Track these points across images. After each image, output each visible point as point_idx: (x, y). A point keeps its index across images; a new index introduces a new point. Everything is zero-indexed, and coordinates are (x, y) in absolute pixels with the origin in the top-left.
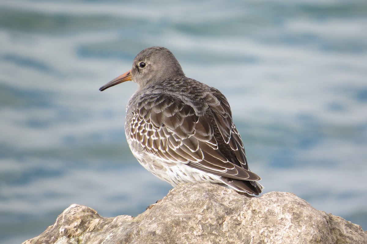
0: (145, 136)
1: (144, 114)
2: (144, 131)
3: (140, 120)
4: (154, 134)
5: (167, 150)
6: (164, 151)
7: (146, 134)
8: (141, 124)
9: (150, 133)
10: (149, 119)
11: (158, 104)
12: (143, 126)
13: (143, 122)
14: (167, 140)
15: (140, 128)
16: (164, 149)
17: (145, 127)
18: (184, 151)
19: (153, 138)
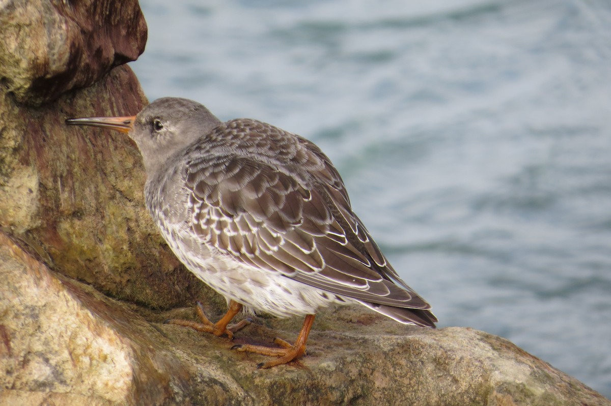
0: (212, 230)
1: (207, 193)
2: (209, 222)
3: (198, 202)
4: (229, 227)
5: (257, 253)
6: (252, 256)
7: (213, 226)
8: (201, 208)
9: (221, 226)
10: (218, 200)
11: (231, 174)
12: (205, 213)
13: (203, 206)
14: (256, 235)
15: (199, 217)
16: (252, 251)
17: (209, 213)
18: (290, 254)
19: (229, 233)
